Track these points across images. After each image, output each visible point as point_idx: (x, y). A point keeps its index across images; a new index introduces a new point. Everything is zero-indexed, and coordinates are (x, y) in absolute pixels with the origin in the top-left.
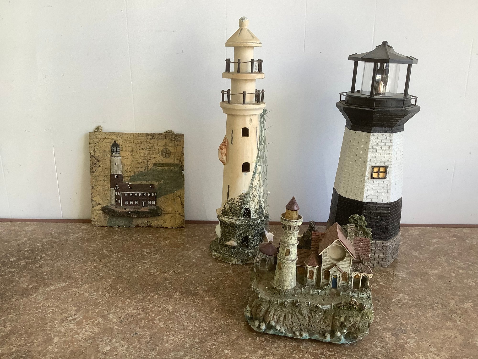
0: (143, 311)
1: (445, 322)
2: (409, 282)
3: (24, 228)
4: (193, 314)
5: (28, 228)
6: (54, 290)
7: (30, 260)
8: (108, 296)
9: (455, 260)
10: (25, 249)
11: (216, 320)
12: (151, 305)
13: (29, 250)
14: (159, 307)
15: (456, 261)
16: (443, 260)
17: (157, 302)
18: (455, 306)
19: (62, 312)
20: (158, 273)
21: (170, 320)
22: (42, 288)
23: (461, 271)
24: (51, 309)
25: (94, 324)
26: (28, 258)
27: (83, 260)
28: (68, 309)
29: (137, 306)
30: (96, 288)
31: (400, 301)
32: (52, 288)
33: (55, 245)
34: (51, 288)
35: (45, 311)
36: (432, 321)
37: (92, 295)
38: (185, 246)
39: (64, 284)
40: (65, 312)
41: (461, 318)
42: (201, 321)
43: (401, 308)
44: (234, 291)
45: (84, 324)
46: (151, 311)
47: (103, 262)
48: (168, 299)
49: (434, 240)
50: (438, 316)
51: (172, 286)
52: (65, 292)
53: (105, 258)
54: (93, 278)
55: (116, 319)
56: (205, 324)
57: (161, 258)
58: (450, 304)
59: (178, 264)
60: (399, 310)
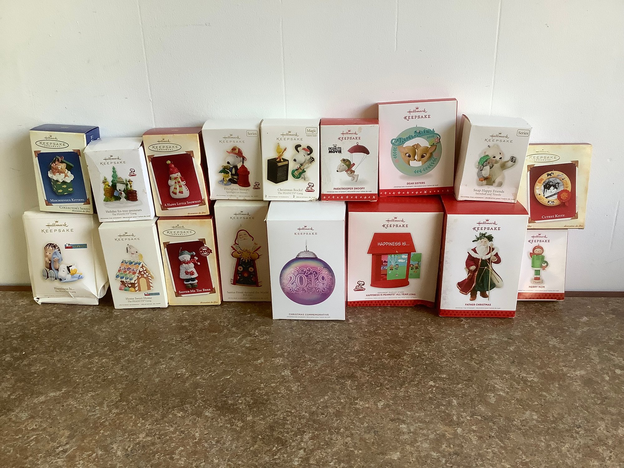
0: (160, 438)
1: (588, 459)
2: (541, 390)
3: (17, 301)
4: (228, 444)
5: (22, 302)
6: (43, 403)
7: (19, 353)
8: (114, 413)
9: (610, 352)
10: (13, 335)
11: (259, 455)
12: (172, 429)
13: (19, 338)
14: (182, 432)
15: (612, 355)
16: (594, 352)
17: (181, 423)
18: (605, 432)
19: (49, 439)
20: (187, 374)
21: (195, 454)
22: (28, 399)
23: (618, 371)
24: (36, 433)
25: (90, 459)
26: (16, 350)
27: (89, 353)
28: (58, 434)
29: (152, 429)
30: (100, 400)
31: (525, 424)
32: (42, 398)
33: (54, 328)
34: (40, 398)
35: (27, 437)
36: (569, 458)
37: (94, 411)
38: (229, 330)
39: (58, 393)
40: (53, 440)
41: (613, 453)
42: (239, 457)
43: (524, 434)
44: (290, 405)
45: (77, 459)
46: (171, 438)
47: (115, 357)
48: (195, 419)
49: (584, 319)
50: (578, 449)
51: (204, 397)
52: (58, 406)
53: (118, 350)
54: (98, 383)
55: (120, 451)
56: (242, 461)
57: (194, 349)
58: (598, 429)
59: (217, 359)
60: (523, 438)
